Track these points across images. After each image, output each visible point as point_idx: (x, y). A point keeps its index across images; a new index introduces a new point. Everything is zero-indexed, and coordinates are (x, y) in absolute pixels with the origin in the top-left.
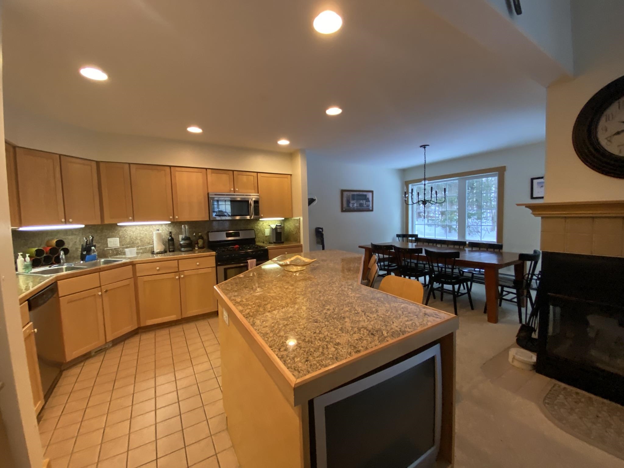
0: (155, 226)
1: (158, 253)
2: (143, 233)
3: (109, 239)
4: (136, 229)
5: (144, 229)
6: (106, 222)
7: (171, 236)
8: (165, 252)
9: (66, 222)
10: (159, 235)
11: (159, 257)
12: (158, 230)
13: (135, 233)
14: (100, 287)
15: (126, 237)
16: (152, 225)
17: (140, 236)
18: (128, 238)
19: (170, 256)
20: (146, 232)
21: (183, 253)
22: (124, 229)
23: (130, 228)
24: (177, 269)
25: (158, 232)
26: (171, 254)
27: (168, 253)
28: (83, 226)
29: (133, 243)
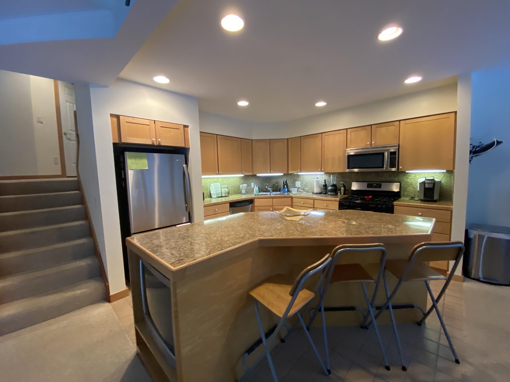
0: (319, 176)
1: (317, 194)
2: (312, 180)
3: (296, 182)
4: (309, 177)
5: (312, 177)
6: (290, 172)
7: (325, 183)
8: (321, 193)
9: (270, 172)
10: (317, 182)
11: (315, 196)
12: (318, 178)
13: (308, 179)
14: (273, 206)
15: (304, 181)
16: (316, 174)
17: (310, 181)
18: (304, 182)
19: (323, 197)
20: (313, 179)
21: (329, 196)
22: (303, 176)
23: (306, 176)
24: (313, 206)
25: (317, 179)
26: (324, 195)
27: (322, 195)
28: (282, 174)
29: (306, 185)
